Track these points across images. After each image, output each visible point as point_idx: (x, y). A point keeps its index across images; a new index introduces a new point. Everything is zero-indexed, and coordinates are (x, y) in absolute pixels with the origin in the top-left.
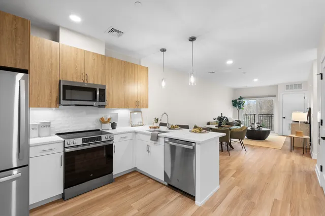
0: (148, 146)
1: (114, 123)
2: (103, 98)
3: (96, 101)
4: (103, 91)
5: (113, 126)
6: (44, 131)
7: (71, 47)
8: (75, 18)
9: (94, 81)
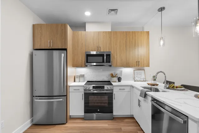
0: (139, 101)
1: (120, 77)
2: (108, 60)
3: (104, 62)
4: (108, 56)
5: (119, 80)
6: (82, 79)
7: (91, 32)
8: (88, 14)
9: (104, 50)
